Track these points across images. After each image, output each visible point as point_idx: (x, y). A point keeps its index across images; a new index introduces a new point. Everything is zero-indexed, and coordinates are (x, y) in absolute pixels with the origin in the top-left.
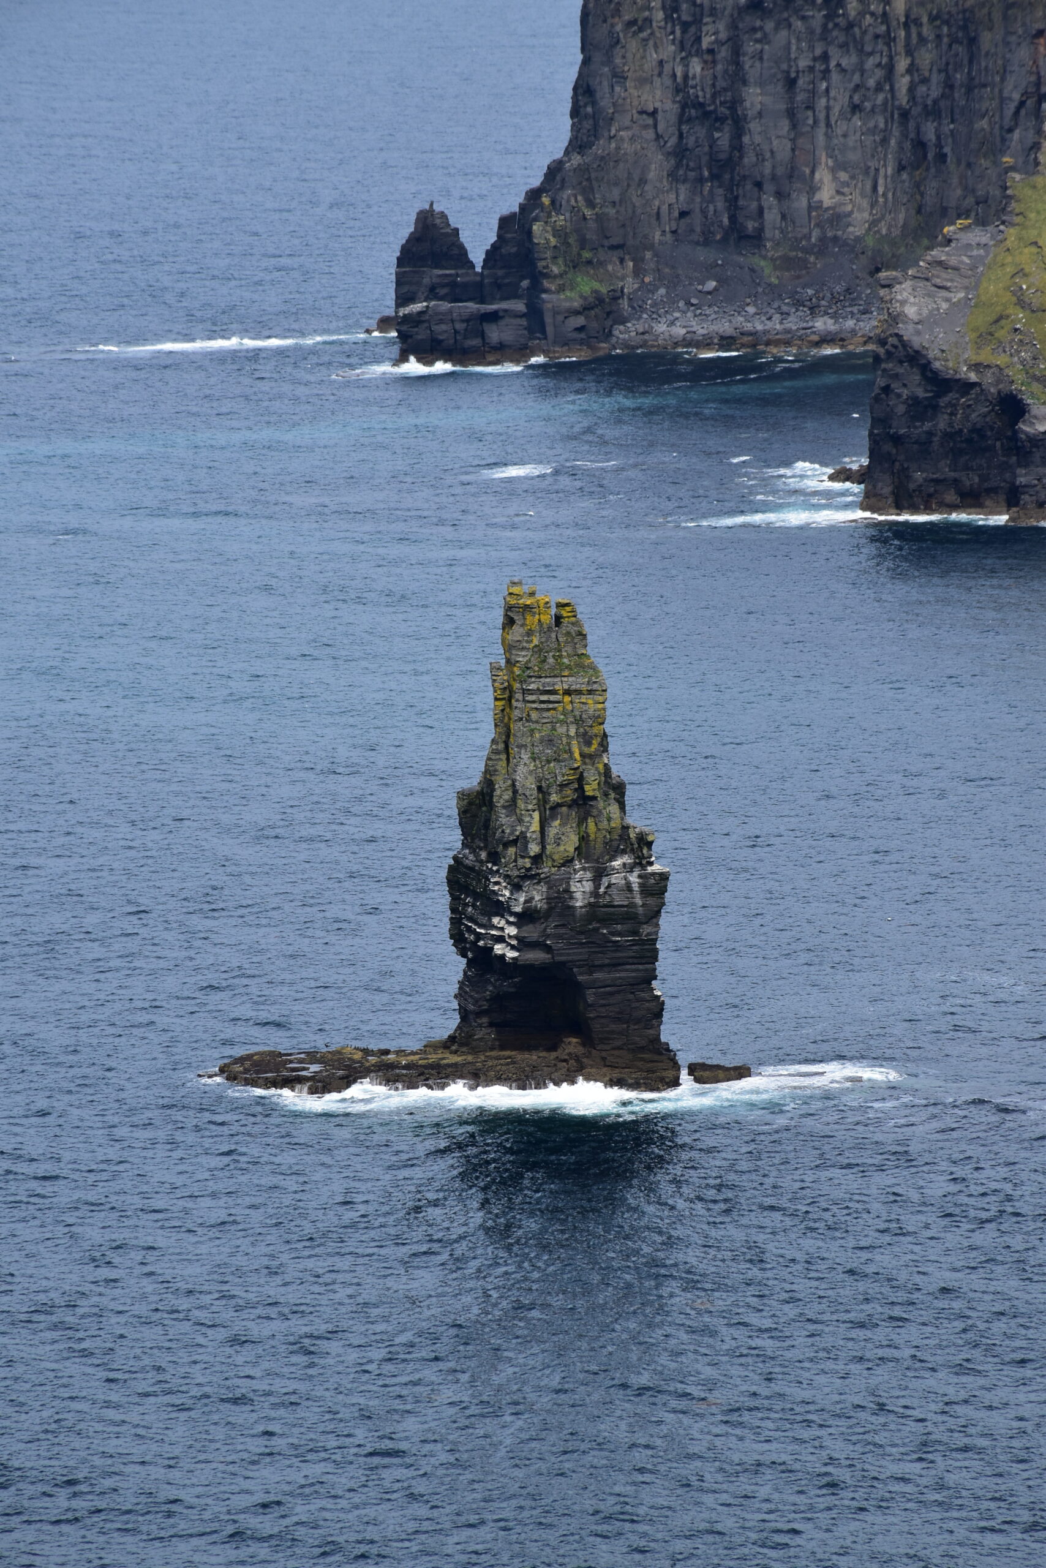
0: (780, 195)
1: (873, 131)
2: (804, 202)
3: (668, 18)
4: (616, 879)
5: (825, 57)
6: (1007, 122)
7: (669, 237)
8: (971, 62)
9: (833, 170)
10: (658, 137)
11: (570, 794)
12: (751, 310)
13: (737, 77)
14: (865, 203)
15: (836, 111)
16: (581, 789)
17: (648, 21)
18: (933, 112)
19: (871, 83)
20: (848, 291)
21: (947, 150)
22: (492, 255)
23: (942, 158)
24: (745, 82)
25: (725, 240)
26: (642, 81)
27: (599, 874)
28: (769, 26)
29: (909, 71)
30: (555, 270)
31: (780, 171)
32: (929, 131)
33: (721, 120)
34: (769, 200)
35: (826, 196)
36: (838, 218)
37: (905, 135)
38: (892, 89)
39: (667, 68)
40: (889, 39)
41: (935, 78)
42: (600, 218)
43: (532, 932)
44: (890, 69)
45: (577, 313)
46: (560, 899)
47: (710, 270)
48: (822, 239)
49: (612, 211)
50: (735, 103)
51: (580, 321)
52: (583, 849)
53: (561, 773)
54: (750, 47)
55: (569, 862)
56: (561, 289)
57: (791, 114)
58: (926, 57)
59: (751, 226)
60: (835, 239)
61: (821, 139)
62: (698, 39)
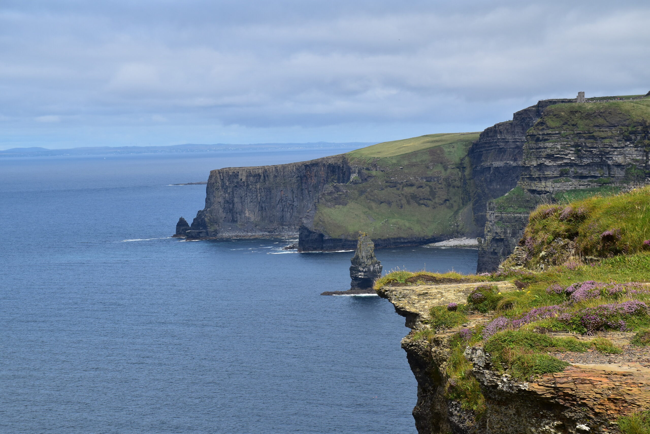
0: (240, 215)
1: (254, 205)
2: (244, 216)
3: (222, 188)
4: (376, 267)
5: (246, 194)
6: (277, 204)
7: (223, 221)
8: (270, 194)
9: (248, 211)
10: (221, 206)
11: (370, 257)
12: (237, 232)
13: (233, 197)
14: (253, 216)
15: (248, 202)
16: (371, 256)
17: (219, 188)
18: (263, 202)
19: (254, 198)
20: (252, 229)
21: (266, 208)
22: (192, 225)
23: (265, 209)
24: (234, 198)
25: (231, 221)
26: (218, 197)
27: (374, 266)
28: (238, 189)
29: (260, 196)
30: (209, 225)
31: (240, 211)
32: (263, 205)
33: (231, 203)
34: (238, 215)
35: (247, 215)
36: (249, 218)
37: (259, 206)
38: (257, 199)
39: (222, 195)
40: (257, 191)
41: (265, 197)
42: (213, 218)
43: (366, 274)
44: (257, 196)
45: (213, 232)
46: (369, 270)
47: (230, 226)
48: (247, 221)
49: (215, 217)
50: (233, 201)
51: (214, 233)
52: (372, 264)
53: (369, 254)
54: (235, 192)
55: (370, 265)
56: (210, 228)
57: (241, 202)
58: (263, 194)
59: (235, 219)
60: (249, 221)
61: (246, 206)
62: (227, 191)
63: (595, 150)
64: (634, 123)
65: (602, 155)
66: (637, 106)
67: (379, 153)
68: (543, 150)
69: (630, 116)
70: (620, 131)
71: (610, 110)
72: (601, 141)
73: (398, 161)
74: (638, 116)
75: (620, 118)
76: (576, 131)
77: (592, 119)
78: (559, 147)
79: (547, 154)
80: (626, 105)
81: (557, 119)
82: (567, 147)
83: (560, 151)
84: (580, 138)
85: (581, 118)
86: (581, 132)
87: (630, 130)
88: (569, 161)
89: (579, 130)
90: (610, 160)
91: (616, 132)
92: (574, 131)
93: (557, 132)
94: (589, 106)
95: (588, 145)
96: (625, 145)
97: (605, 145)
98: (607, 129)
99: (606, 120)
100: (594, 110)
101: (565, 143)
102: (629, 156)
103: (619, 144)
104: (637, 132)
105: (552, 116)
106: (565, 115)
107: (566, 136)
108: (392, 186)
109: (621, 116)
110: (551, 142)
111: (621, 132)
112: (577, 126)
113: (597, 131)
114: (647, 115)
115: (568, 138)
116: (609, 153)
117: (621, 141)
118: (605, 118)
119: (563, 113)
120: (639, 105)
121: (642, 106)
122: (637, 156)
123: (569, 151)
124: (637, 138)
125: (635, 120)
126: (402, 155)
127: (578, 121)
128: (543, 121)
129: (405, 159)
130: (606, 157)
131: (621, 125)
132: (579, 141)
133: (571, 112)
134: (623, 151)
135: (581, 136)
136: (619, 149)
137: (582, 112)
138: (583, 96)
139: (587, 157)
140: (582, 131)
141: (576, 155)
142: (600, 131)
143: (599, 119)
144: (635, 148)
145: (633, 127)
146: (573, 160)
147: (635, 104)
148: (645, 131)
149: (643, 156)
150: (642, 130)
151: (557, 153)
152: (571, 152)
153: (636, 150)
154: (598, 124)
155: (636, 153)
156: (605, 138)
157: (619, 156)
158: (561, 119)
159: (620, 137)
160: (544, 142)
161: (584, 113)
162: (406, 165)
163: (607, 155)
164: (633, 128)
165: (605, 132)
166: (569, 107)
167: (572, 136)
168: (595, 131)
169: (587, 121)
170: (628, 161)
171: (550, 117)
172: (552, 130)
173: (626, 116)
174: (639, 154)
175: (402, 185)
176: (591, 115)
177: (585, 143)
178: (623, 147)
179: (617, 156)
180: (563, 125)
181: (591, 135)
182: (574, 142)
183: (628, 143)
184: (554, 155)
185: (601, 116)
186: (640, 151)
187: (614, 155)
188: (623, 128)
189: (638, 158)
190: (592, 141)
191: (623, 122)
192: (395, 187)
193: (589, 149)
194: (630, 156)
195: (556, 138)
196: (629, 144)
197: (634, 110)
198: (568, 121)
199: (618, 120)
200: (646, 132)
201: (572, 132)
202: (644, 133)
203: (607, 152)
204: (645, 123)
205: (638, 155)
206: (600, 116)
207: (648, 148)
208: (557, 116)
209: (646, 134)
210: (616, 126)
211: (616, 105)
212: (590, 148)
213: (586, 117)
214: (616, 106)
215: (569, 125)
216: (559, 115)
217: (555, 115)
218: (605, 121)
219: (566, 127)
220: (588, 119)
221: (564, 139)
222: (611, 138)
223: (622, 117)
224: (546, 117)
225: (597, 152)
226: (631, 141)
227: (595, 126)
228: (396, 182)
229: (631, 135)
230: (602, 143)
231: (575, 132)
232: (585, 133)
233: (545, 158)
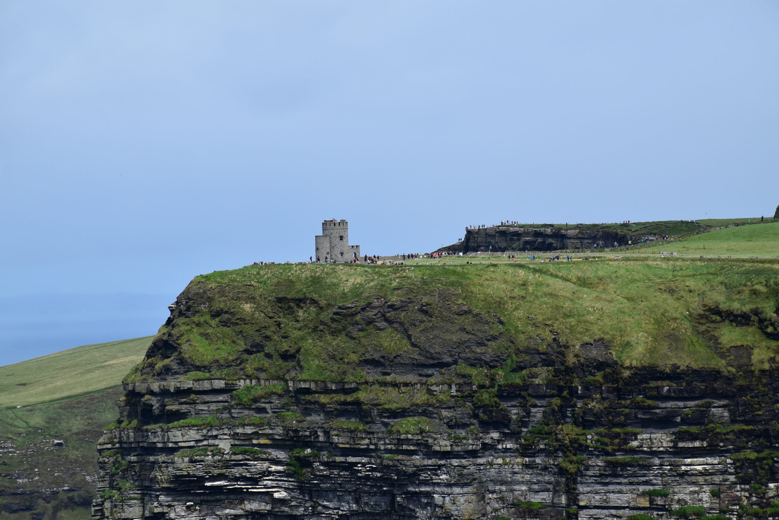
63: (364, 460)
64: (518, 352)
65: (391, 483)
66: (539, 284)
67: (21, 388)
68: (161, 458)
69: (501, 323)
70: (460, 385)
71: (425, 300)
72: (386, 425)
73: (50, 420)
74: (535, 325)
75: (463, 330)
76: (293, 380)
77: (355, 334)
78: (225, 445)
79: (176, 477)
80: (492, 279)
81: (225, 329)
82: (259, 445)
83: (227, 465)
84: (307, 412)
85: (315, 329)
86: (313, 386)
87: (502, 382)
88: (265, 507)
89: (304, 376)
90: (424, 507)
91: (446, 387)
92: (286, 381)
93: (220, 384)
94: (352, 280)
95: (336, 439)
96: (484, 444)
97: (400, 442)
98: (411, 378)
99: (409, 337)
100: (366, 294)
101: (249, 430)
102: (497, 488)
103: (457, 440)
104: (530, 391)
105: (208, 317)
106: (257, 315)
107: (255, 400)
108: (15, 507)
109: (467, 322)
110: (190, 427)
111: (466, 389)
112: (299, 362)
113: (374, 383)
114: (572, 321)
115: (263, 410)
116: (415, 474)
117: (464, 426)
118: (406, 331)
119: (247, 307)
120: (551, 280)
121: (557, 284)
122: (530, 490)
123: (266, 464)
124: (528, 414)
125: (522, 341)
126: (68, 397)
127: (302, 338)
128: (170, 335)
129: (76, 411)
130: (409, 492)
131: (466, 360)
132: (305, 425)
133: (280, 300)
134: (472, 468)
135: (309, 403)
136: (455, 462)
137: (323, 303)
138: (341, 238)
139: (335, 490)
140: (316, 382)
141: (290, 483)
142: (384, 384)
143: (382, 334)
144: (523, 455)
145: (514, 371)
146: (282, 501)
147: (531, 277)
148: (561, 389)
149: (555, 492)
150: (549, 384)
151: (216, 472)
152: (274, 468)
153: (527, 466)
154: (376, 356)
155: (527, 477)
156: (402, 413)
157: (457, 490)
158: (238, 328)
159: (459, 410)
160: (165, 426)
161: (329, 305)
162: (77, 434)
163: (412, 483)
164: (513, 375)
165: (403, 389)
166: (275, 281)
167: (276, 401)
168: (367, 383)
169: (340, 341)
170: (496, 510)
171: (196, 319)
172: (200, 374)
173: (487, 323)
174: (539, 482)
175: (54, 503)
176: (353, 315)
177: (327, 433)
178: (473, 454)
179: (446, 490)
180: (245, 356)
181: (349, 398)
182: (285, 428)
183: (495, 435)
184: (202, 479)
185: (390, 322)
186: (545, 469)
187: (438, 484)
188: (473, 372)
189: (536, 499)
190: (353, 423)
191: (474, 348)
192: (28, 509)
193: (342, 459)
194: (504, 488)
195: (213, 407)
196: (499, 441)
197: (523, 298)
198: (267, 338)
199: (454, 338)
200: (565, 393)
201: (278, 387)
202: (559, 396)
203: (410, 470)
204: (563, 354)
205: (536, 487)
206: (387, 320)
207: (574, 458)
208: (226, 316)
209: (563, 398)
210: (447, 365)
211: (453, 278)
212: (346, 452)
213: (334, 325)
214: (453, 284)
215: (268, 356)
216: (233, 314)
217: (216, 314)
218: (405, 341)
219: (256, 365)
220: (340, 331)
221: (246, 412)
222: (425, 413)
223: (469, 328)
224: (182, 320)
225: (372, 470)
226: (507, 426)
227: (367, 362)
228: (32, 493)
229: (504, 405)
230: (390, 432)
231: (291, 384)
232: (327, 391)
233: (167, 491)
